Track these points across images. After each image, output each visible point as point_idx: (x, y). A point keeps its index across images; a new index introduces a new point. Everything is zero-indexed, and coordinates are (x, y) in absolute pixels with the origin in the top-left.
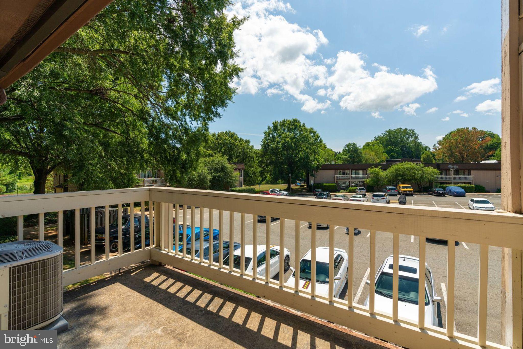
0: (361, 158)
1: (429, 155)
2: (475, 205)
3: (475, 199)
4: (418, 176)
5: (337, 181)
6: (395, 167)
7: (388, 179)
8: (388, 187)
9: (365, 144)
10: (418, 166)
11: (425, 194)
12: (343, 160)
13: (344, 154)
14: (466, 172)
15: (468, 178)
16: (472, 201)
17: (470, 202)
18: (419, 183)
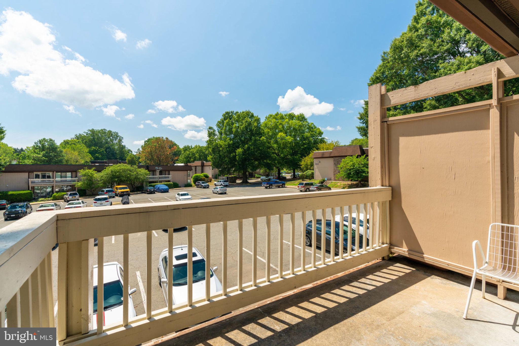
0: (62, 158)
1: (133, 158)
2: (181, 197)
3: (180, 193)
4: (132, 177)
5: (32, 187)
6: (110, 169)
7: (103, 181)
8: (105, 190)
9: (63, 141)
10: (133, 168)
11: (138, 193)
12: (34, 159)
13: (35, 152)
14: (167, 172)
15: (168, 177)
16: (178, 194)
17: (177, 196)
18: (133, 183)
